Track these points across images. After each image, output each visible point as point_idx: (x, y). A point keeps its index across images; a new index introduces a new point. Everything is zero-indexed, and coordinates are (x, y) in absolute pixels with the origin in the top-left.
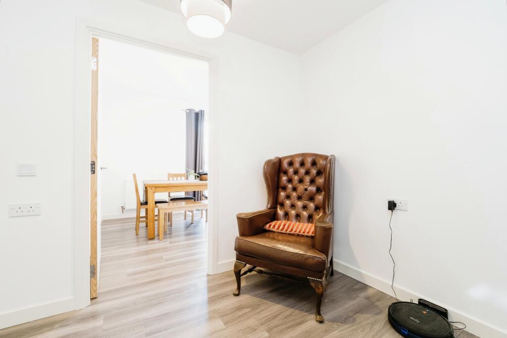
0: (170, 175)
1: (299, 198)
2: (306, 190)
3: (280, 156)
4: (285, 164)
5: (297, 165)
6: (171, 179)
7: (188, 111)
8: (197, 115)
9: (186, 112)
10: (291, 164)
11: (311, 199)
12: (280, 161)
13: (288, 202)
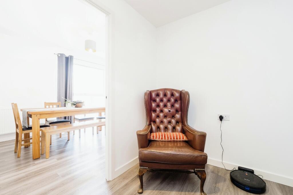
0: (46, 104)
1: (165, 117)
2: (169, 111)
3: (150, 90)
4: (154, 95)
5: (161, 96)
6: (47, 107)
7: (59, 55)
8: (67, 59)
9: (58, 55)
10: (158, 95)
11: (173, 117)
12: (151, 93)
13: (158, 120)
